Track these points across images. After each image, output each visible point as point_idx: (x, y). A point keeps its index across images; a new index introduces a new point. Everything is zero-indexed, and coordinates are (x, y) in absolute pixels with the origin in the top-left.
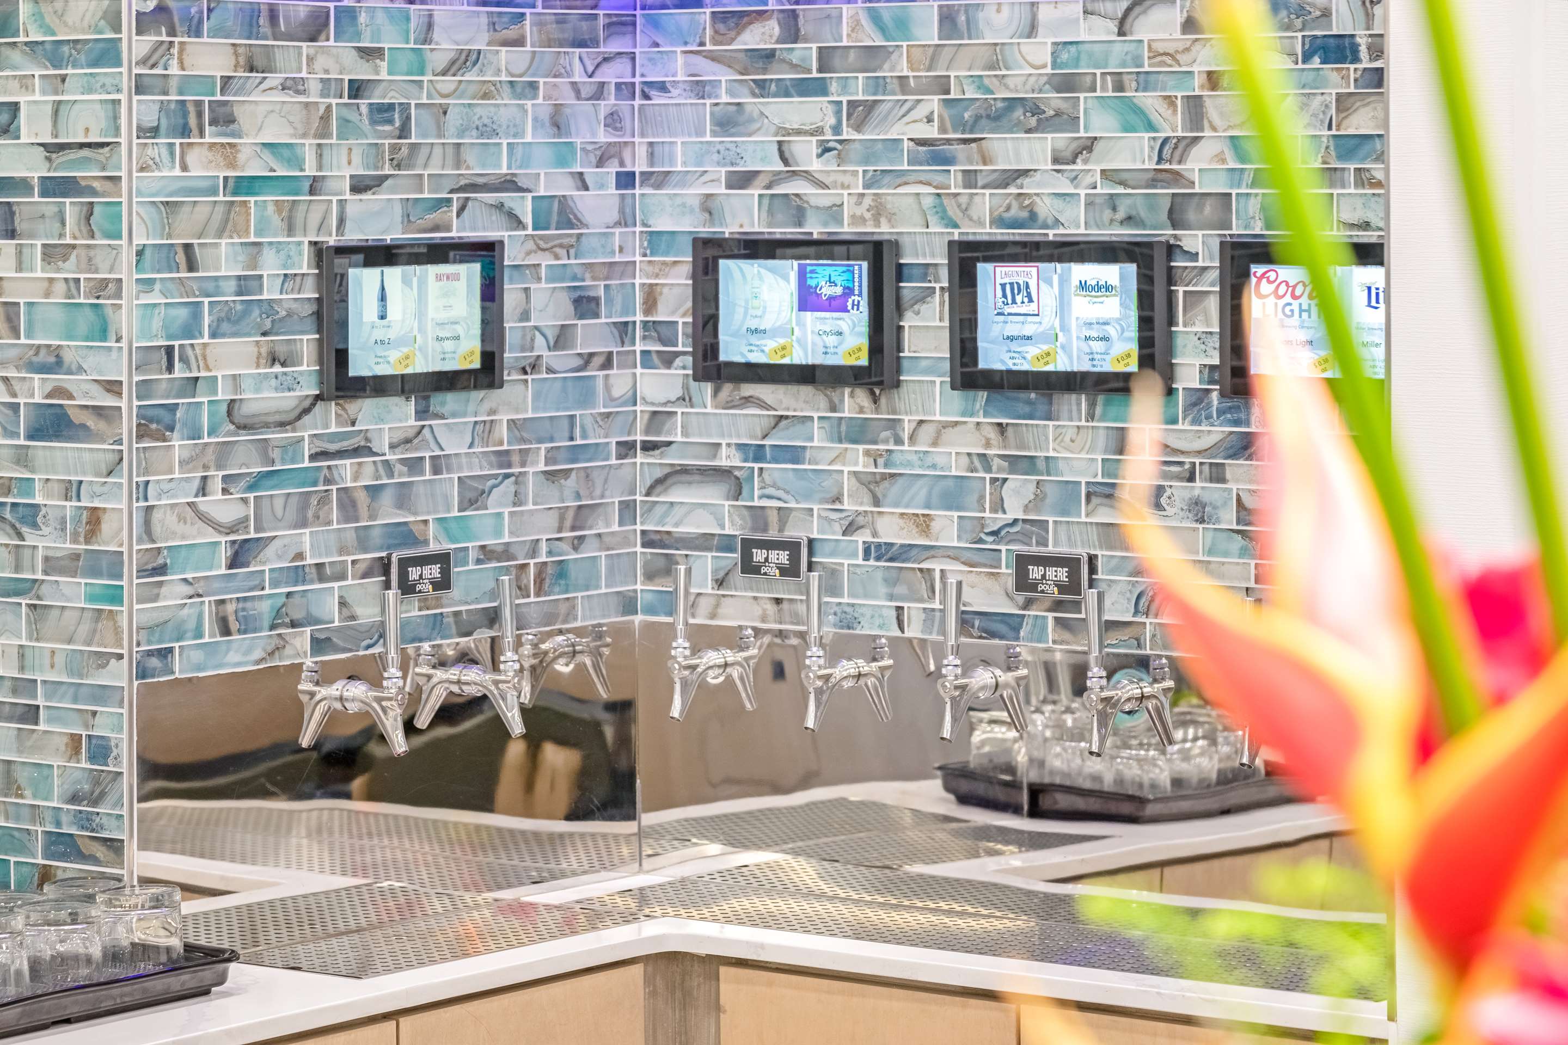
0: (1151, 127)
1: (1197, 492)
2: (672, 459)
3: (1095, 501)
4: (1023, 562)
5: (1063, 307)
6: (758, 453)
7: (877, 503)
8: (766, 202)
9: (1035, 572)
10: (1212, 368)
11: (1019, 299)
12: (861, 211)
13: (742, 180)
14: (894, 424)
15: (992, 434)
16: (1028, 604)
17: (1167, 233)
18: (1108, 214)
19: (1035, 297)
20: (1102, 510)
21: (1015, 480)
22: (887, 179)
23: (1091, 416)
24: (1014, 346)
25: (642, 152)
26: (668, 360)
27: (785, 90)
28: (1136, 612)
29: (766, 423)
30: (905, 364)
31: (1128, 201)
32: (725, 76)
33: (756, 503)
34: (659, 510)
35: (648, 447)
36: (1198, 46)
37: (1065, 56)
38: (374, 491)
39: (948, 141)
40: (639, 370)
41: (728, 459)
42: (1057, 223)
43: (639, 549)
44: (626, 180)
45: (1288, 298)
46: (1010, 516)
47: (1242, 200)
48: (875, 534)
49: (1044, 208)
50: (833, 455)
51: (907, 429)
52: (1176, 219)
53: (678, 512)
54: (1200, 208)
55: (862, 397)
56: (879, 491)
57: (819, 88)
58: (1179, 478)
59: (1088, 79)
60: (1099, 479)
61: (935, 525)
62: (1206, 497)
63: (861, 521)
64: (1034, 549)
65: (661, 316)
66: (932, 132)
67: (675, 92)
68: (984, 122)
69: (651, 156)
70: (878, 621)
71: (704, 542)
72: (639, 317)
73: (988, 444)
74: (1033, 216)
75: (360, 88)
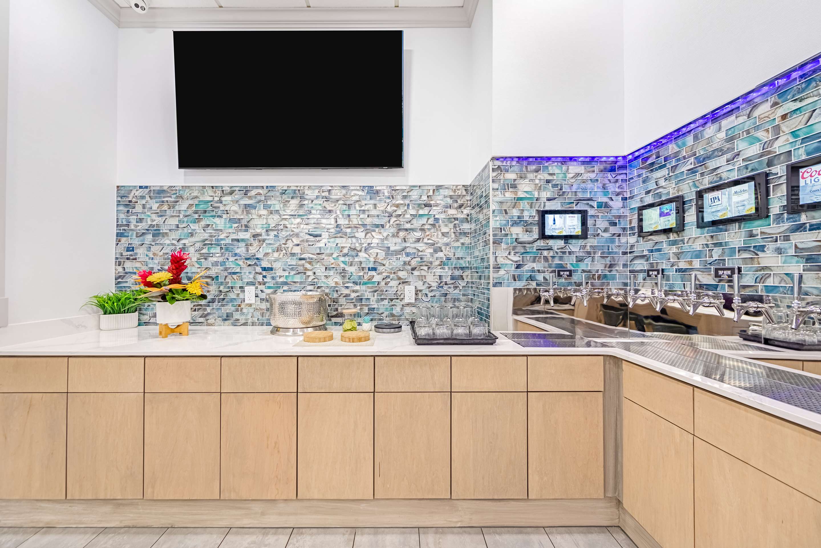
0: (760, 140)
1: (778, 245)
2: (635, 254)
3: (741, 252)
4: (717, 270)
5: (729, 200)
6: (652, 251)
7: (678, 259)
8: (653, 196)
9: (720, 272)
10: (784, 206)
11: (716, 201)
12: (675, 191)
13: (648, 192)
14: (683, 241)
15: (709, 238)
16: (720, 281)
17: (767, 170)
18: (745, 171)
19: (720, 199)
20: (743, 254)
21: (716, 249)
22: (681, 181)
23: (740, 228)
24: (715, 214)
25: (629, 193)
26: (634, 234)
27: (657, 169)
28: (756, 282)
29: (653, 244)
30: (686, 225)
31: (752, 165)
32: (644, 171)
33: (651, 262)
34: (632, 265)
35: (630, 253)
36: (777, 110)
37: (730, 132)
38: (553, 257)
39: (696, 167)
40: (628, 237)
41: (646, 253)
42: (728, 178)
43: (628, 273)
44: (625, 199)
45: (817, 176)
46: (714, 259)
47: (796, 151)
48: (678, 266)
49: (724, 175)
50: (668, 249)
51: (686, 241)
52: (770, 164)
53: (636, 265)
54: (779, 158)
55: (675, 235)
56: (679, 256)
57: (664, 166)
58: (771, 242)
59: (738, 136)
60: (743, 246)
61: (693, 263)
62: (782, 246)
63: (675, 264)
64: (721, 266)
65: (633, 225)
66: (692, 166)
67: (635, 179)
68: (706, 159)
69: (631, 194)
70: (679, 287)
71: (641, 271)
72: (628, 227)
73: (708, 241)
74: (721, 178)
75: (548, 181)
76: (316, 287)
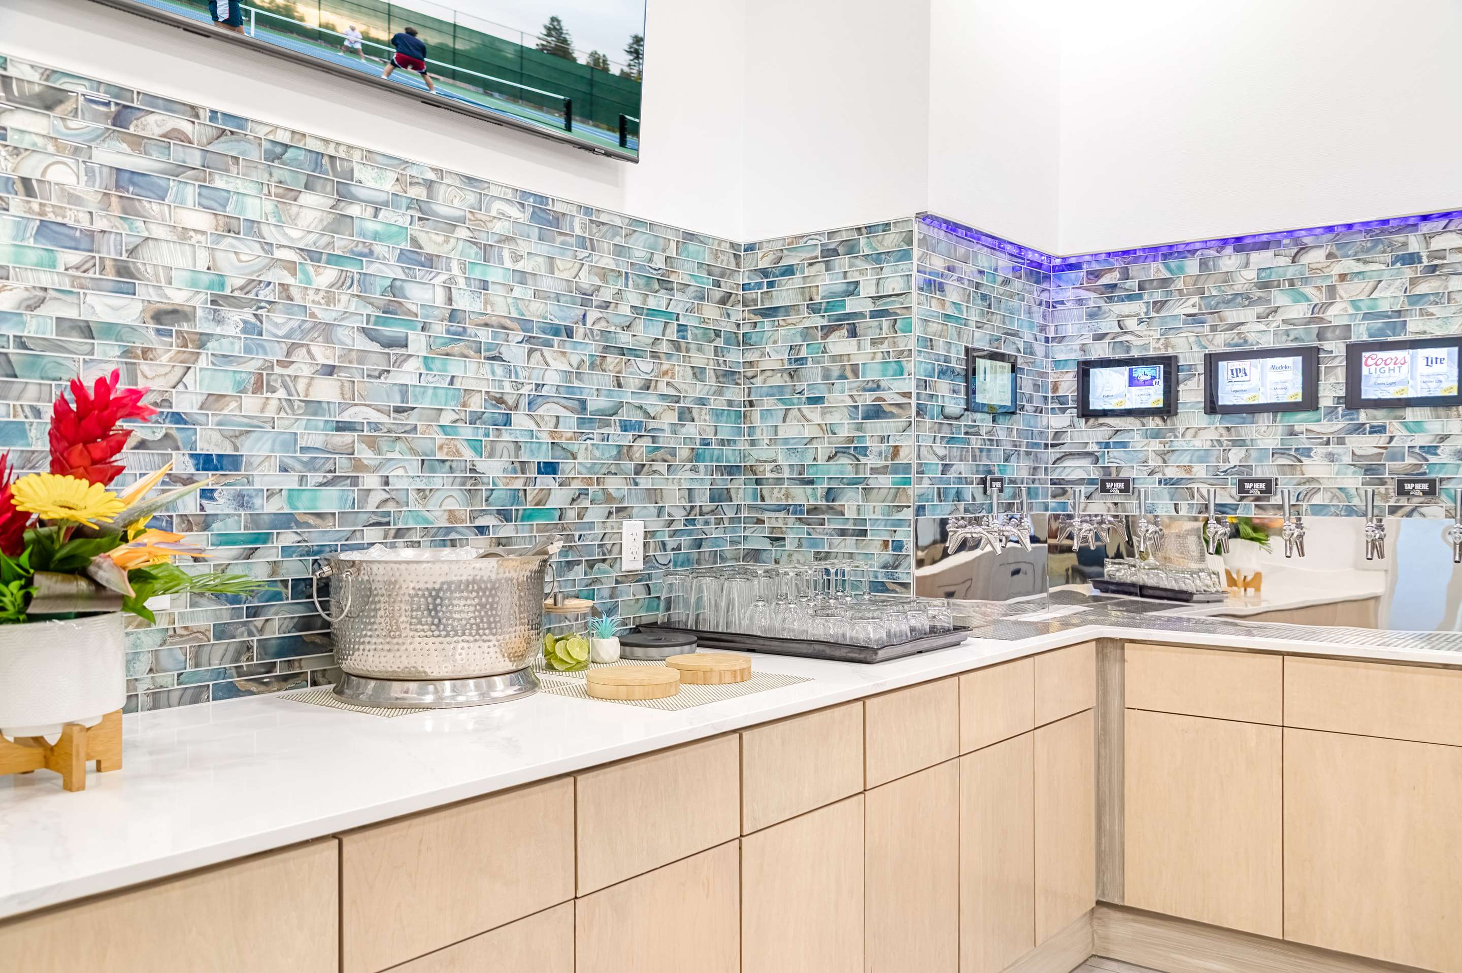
0: (1308, 300)
1: (1330, 450)
2: (1065, 449)
3: (1276, 456)
4: (1241, 483)
5: (1262, 377)
6: (1107, 445)
7: (1165, 462)
8: (1112, 345)
9: (1248, 486)
10: (1339, 398)
11: (1240, 375)
12: (1159, 345)
13: (1100, 337)
14: (1173, 430)
15: (1224, 432)
16: (1242, 499)
17: (1316, 343)
18: (1285, 338)
19: (1248, 373)
20: (1280, 459)
21: (1234, 450)
22: (1171, 332)
23: (1274, 421)
24: (1237, 394)
25: (1052, 329)
26: (1063, 411)
27: (1121, 300)
28: (1298, 500)
29: (1111, 433)
30: (1180, 406)
31: (1296, 332)
32: (1092, 295)
33: (1106, 465)
34: (1058, 471)
35: (1053, 446)
36: (1334, 264)
37: (1263, 274)
39: (1203, 314)
40: (1050, 415)
41: (1093, 448)
42: (1258, 343)
43: (1049, 486)
44: (1047, 340)
45: (1383, 365)
46: (1232, 464)
47: (1356, 327)
48: (1164, 474)
49: (1252, 337)
50: (1143, 444)
51: (1181, 431)
52: (1320, 336)
53: (1067, 471)
54: (1334, 332)
55: (1158, 420)
56: (1166, 458)
57: (1139, 297)
58: (1321, 444)
59: (1276, 283)
60: (1279, 447)
61: (1194, 470)
62: (1335, 451)
63: (1157, 470)
64: (1245, 477)
65: (1060, 393)
66: (1195, 311)
67: (1068, 304)
68: (1221, 305)
69: (1056, 331)
70: (1165, 510)
71: (1081, 481)
72: (1050, 395)
73: (1221, 436)
74: (1246, 341)
75: (978, 285)
76: (392, 533)
